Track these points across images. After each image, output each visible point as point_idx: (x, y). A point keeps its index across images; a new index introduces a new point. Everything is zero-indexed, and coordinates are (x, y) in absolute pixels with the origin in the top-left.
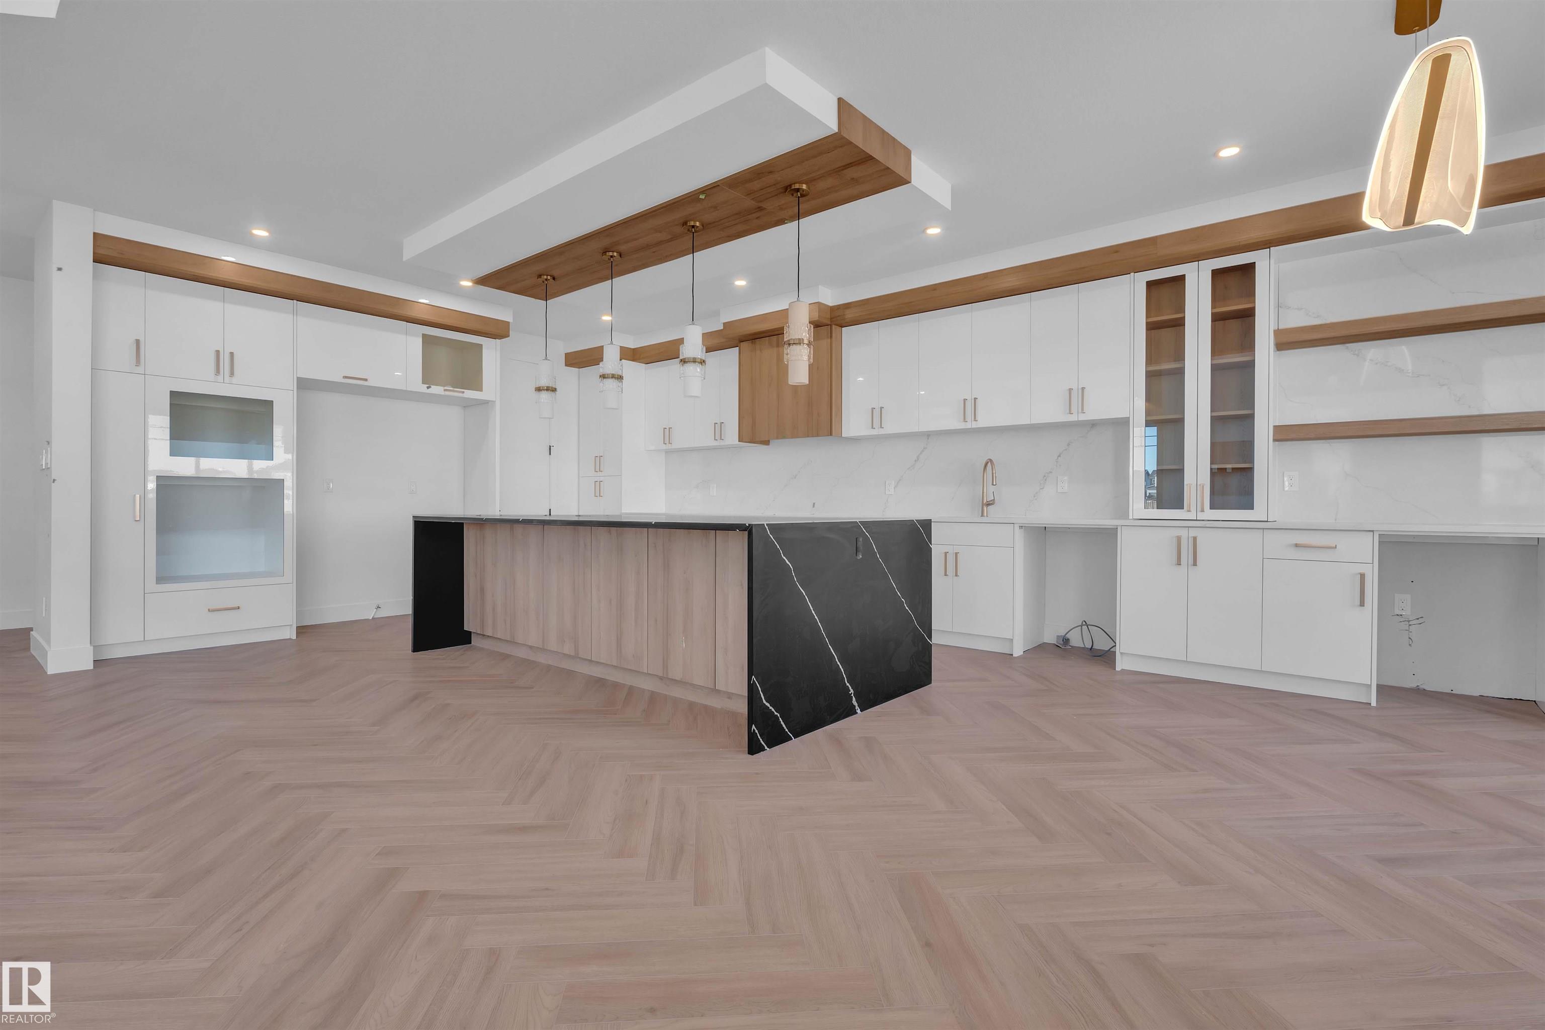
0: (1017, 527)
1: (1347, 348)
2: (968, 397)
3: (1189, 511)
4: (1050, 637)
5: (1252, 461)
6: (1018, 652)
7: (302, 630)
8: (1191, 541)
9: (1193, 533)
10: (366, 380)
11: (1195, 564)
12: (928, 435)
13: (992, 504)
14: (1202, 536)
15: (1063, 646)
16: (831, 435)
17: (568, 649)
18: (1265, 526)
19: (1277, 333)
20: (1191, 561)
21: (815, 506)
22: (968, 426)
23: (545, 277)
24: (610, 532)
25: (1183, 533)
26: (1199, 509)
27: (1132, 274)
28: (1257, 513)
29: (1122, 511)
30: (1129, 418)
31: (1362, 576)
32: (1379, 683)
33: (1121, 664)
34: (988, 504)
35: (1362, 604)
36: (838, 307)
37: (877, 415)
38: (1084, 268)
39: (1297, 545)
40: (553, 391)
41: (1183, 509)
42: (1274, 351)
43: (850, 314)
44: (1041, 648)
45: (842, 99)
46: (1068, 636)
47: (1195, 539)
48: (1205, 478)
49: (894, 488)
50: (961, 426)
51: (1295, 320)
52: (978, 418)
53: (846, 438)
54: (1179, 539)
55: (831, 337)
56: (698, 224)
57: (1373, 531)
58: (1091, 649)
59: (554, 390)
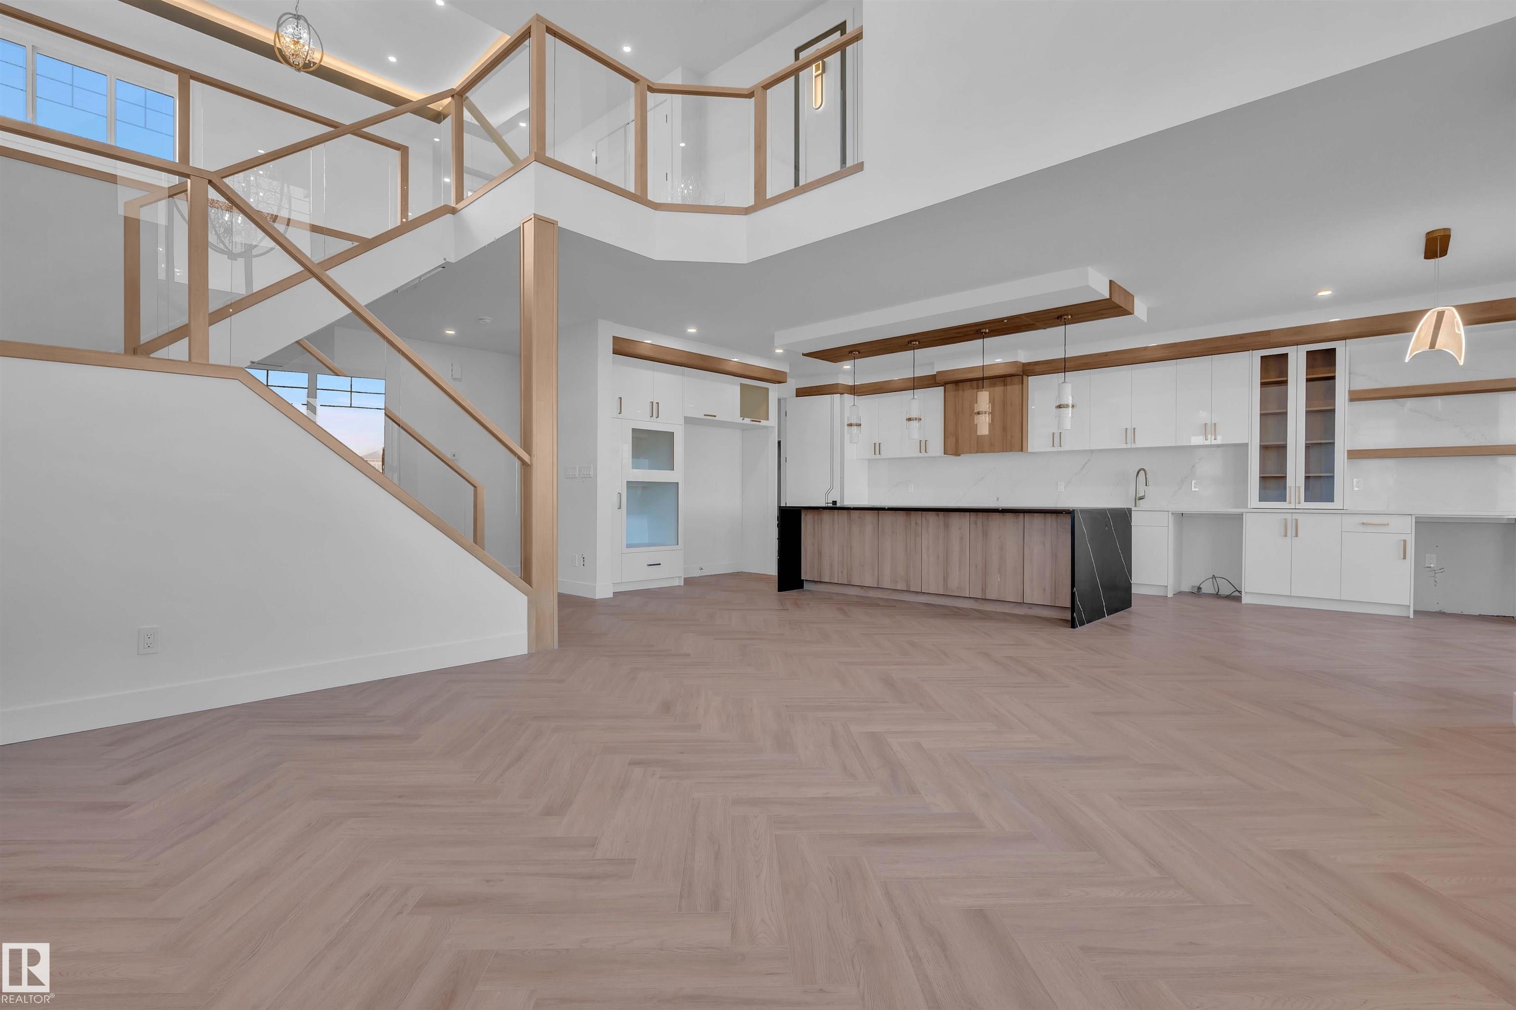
0: (1170, 514)
1: (1396, 401)
2: (1128, 426)
3: (1290, 503)
4: (1186, 588)
5: (1333, 472)
6: (1170, 595)
7: (687, 581)
8: (1294, 522)
9: (1295, 516)
10: (715, 416)
11: (1297, 536)
12: (1092, 451)
13: (1143, 498)
14: (1302, 519)
15: (1197, 592)
16: (1022, 451)
17: (900, 586)
18: (1341, 512)
19: (1350, 392)
20: (1294, 534)
21: (999, 499)
22: (1129, 446)
23: (855, 352)
24: (938, 515)
25: (1288, 517)
26: (1297, 501)
27: (1251, 351)
28: (1337, 504)
29: (1245, 504)
30: (1248, 443)
31: (1405, 541)
32: (1415, 609)
33: (1246, 600)
34: (1141, 498)
35: (1404, 558)
36: (1029, 364)
37: (1057, 438)
38: (1219, 347)
39: (1363, 524)
40: (858, 425)
41: (1286, 501)
42: (1348, 402)
43: (1038, 368)
44: (1179, 594)
45: (1113, 281)
46: (1201, 586)
47: (1297, 520)
48: (1301, 482)
49: (1065, 488)
50: (1124, 446)
51: (1361, 384)
52: (1136, 441)
53: (1029, 453)
54: (1286, 520)
55: (1022, 384)
56: (987, 331)
57: (1411, 515)
58: (1217, 594)
59: (860, 425)
